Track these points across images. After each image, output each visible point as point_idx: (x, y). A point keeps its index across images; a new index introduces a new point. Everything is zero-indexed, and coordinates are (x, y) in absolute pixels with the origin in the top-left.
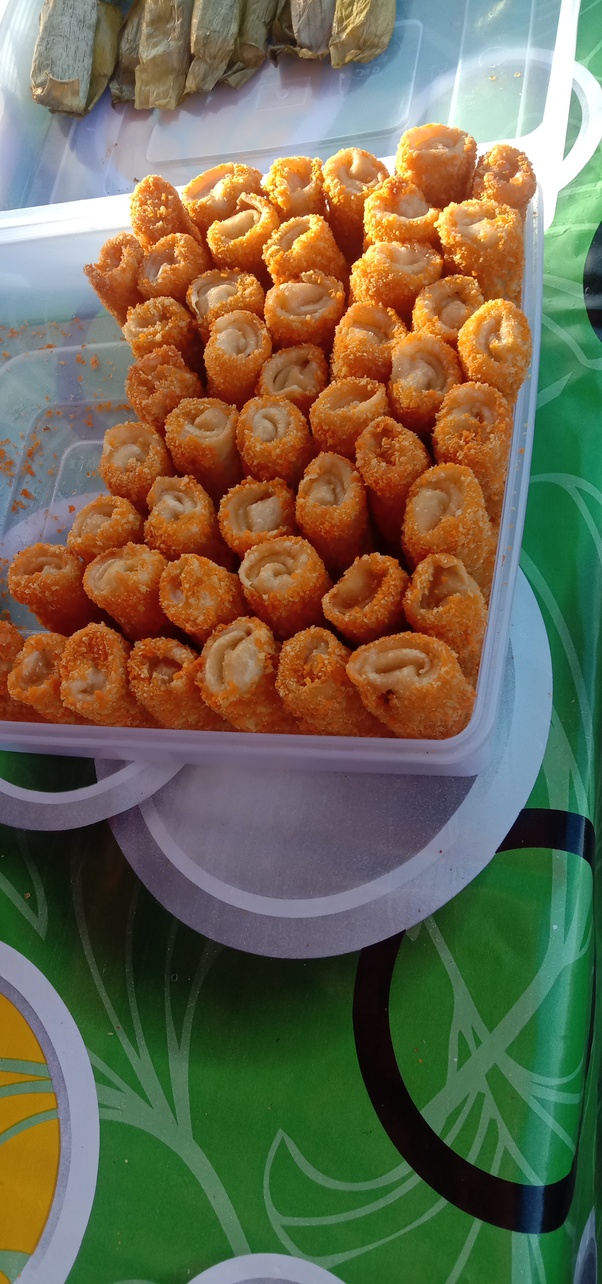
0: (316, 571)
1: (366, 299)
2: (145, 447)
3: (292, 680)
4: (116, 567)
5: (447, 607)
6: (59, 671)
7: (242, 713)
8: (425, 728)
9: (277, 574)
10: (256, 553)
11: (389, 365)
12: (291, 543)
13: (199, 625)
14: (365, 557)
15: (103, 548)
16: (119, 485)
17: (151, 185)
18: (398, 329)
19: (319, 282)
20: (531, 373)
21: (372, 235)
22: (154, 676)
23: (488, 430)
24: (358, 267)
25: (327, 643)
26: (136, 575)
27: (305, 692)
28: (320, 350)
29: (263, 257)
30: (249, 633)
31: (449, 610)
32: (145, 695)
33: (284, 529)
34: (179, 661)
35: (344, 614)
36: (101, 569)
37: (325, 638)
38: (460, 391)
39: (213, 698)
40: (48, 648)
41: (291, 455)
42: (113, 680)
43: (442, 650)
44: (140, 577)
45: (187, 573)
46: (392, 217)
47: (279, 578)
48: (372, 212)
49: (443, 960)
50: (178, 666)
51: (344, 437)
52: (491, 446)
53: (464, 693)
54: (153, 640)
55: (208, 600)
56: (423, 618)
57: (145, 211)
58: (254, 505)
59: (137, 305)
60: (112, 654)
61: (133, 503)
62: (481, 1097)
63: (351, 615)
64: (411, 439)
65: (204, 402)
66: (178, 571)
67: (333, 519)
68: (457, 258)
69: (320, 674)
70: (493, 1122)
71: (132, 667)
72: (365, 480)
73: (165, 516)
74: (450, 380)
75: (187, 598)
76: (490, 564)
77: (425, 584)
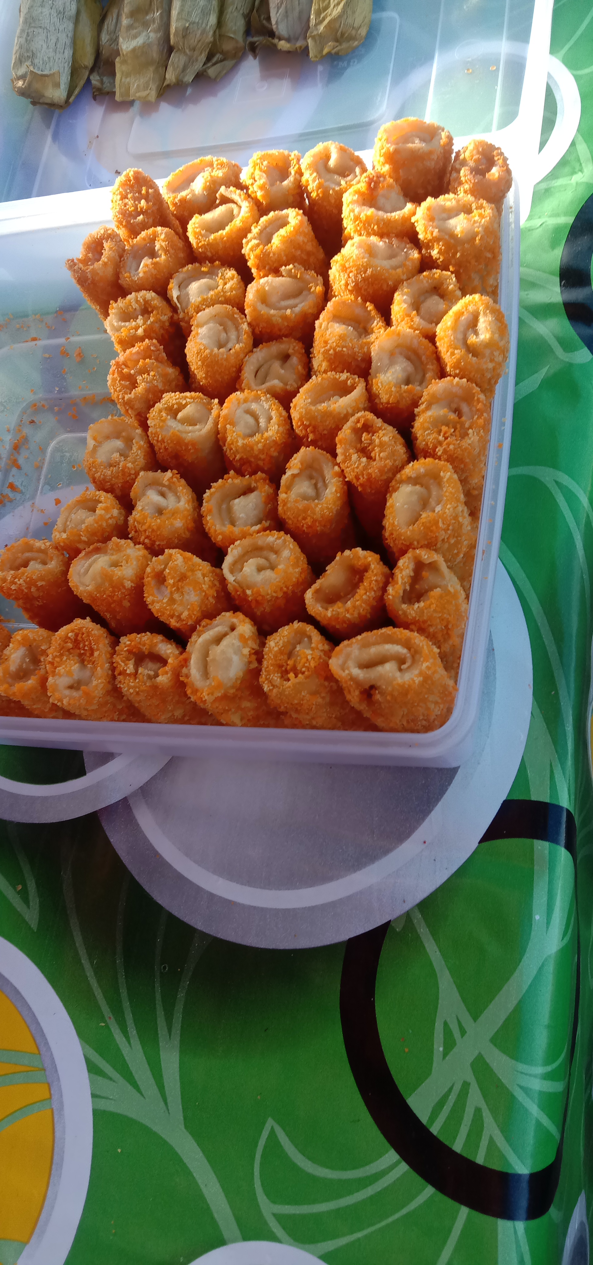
0: (299, 566)
1: (345, 293)
2: (129, 441)
3: (276, 675)
4: (101, 562)
5: (428, 602)
6: (46, 667)
7: (227, 708)
8: (408, 722)
9: (260, 569)
10: (240, 549)
11: (368, 361)
12: (274, 538)
13: (184, 620)
14: (347, 553)
15: (89, 543)
16: (104, 480)
17: (132, 178)
18: (377, 323)
19: (298, 277)
20: (508, 368)
21: (351, 229)
22: (139, 671)
23: (467, 425)
24: (337, 262)
25: (310, 638)
26: (120, 570)
27: (289, 687)
28: (300, 344)
29: (243, 251)
30: (233, 629)
31: (430, 606)
32: (131, 691)
33: (266, 524)
34: (164, 656)
35: (327, 609)
36: (86, 565)
37: (308, 633)
38: (438, 386)
39: (199, 694)
40: (34, 644)
41: (272, 449)
42: (99, 675)
43: (423, 645)
44: (124, 572)
45: (171, 569)
46: (370, 211)
47: (263, 572)
48: (351, 206)
49: (428, 950)
50: (163, 661)
51: (325, 432)
52: (469, 442)
53: (445, 687)
54: (139, 636)
55: (192, 596)
56: (405, 613)
57: (125, 205)
58: (237, 501)
59: (119, 299)
60: (98, 650)
61: (116, 497)
62: (466, 1085)
63: (333, 610)
64: (391, 435)
65: (186, 397)
66: (163, 566)
67: (315, 514)
68: (435, 253)
69: (304, 669)
70: (478, 1111)
71: (118, 663)
72: (347, 475)
73: (149, 511)
74: (429, 375)
75: (171, 593)
76: (469, 558)
77: (406, 580)
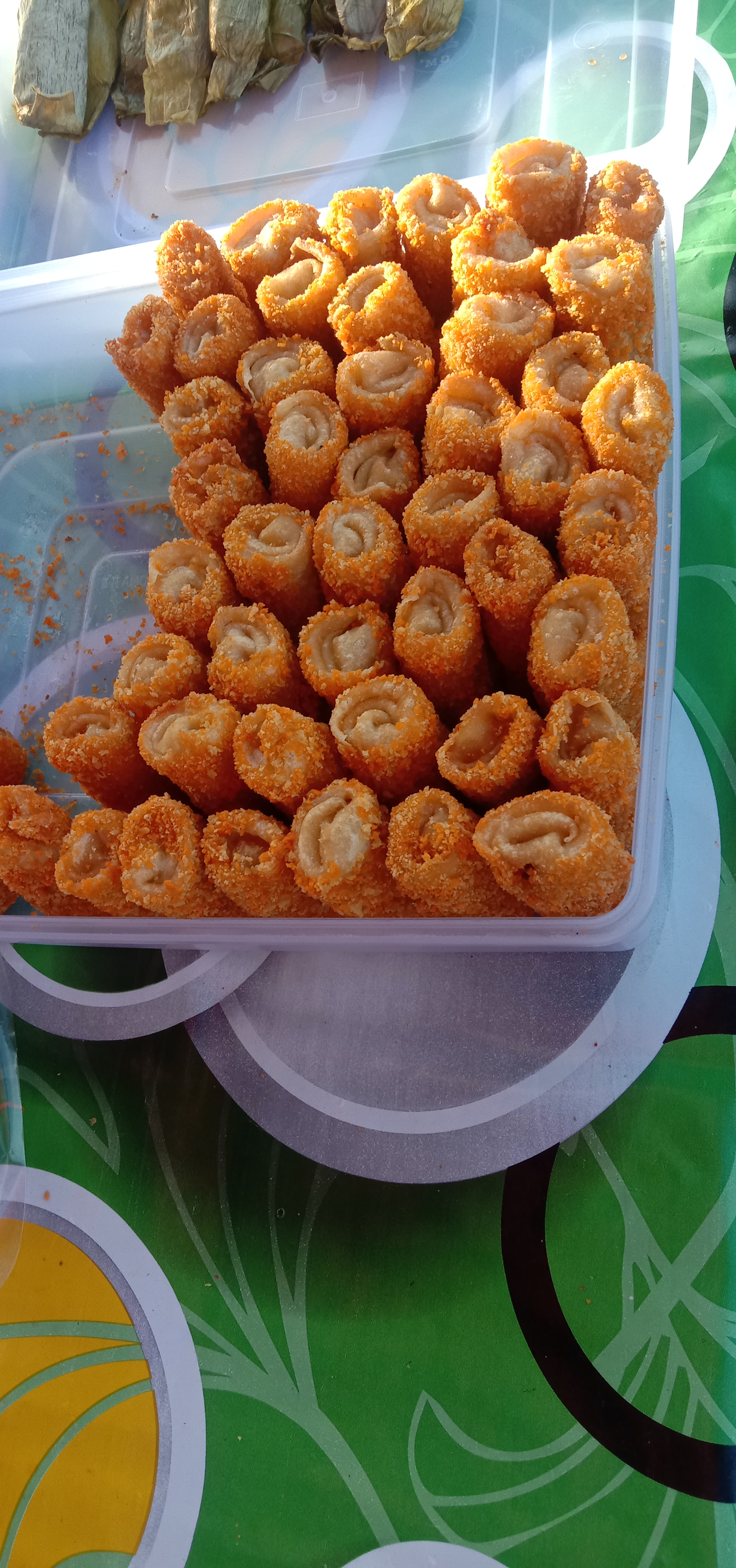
0: (425, 718)
1: (462, 368)
2: (201, 568)
3: (406, 856)
4: (178, 724)
5: (592, 756)
6: (118, 858)
7: (346, 898)
8: (573, 904)
9: (377, 724)
10: (350, 699)
11: (497, 452)
12: (391, 683)
13: (286, 792)
14: (487, 699)
15: (161, 700)
16: (173, 619)
17: (181, 233)
18: (505, 404)
19: (401, 349)
20: (672, 449)
21: (463, 284)
22: (235, 858)
23: (628, 529)
24: (450, 329)
25: (445, 807)
26: (203, 734)
27: (424, 870)
28: (409, 434)
29: (329, 320)
30: (348, 800)
31: (595, 760)
32: (226, 882)
33: (380, 664)
34: (264, 838)
35: (465, 771)
36: (159, 728)
37: (443, 802)
38: (590, 481)
39: (311, 884)
40: (102, 829)
41: (382, 571)
42: (186, 865)
43: (590, 812)
44: (208, 736)
45: (266, 729)
46: (488, 261)
47: (380, 728)
48: (462, 256)
49: (607, 1177)
50: (264, 845)
51: (448, 546)
52: (632, 550)
53: (619, 860)
54: (231, 814)
55: (295, 762)
56: (563, 770)
57: (176, 267)
58: (341, 638)
59: (176, 389)
60: (181, 833)
61: (190, 639)
62: (665, 1342)
63: (473, 772)
64: (532, 546)
65: (270, 510)
66: (256, 726)
67: (442, 651)
68: (572, 310)
69: (441, 848)
70: (682, 1372)
71: (207, 848)
72: (479, 600)
73: (232, 656)
74: (575, 467)
75: (269, 760)
76: (638, 693)
77: (562, 729)
